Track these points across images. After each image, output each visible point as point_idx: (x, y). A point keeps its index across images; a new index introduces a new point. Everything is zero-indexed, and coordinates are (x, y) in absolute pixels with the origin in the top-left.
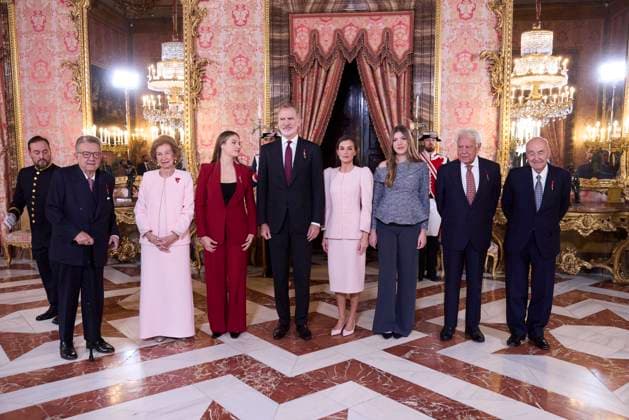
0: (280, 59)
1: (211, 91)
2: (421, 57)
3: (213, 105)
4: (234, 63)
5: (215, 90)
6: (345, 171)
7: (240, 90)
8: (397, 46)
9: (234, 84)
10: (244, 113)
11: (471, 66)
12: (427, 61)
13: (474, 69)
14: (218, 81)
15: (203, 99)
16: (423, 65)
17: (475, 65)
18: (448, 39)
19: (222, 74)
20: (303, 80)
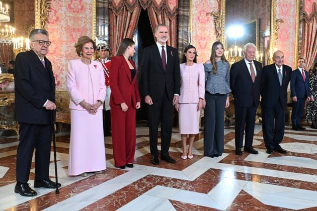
0: (104, 3)
1: (55, 18)
2: (183, 11)
3: (56, 27)
4: (72, 1)
5: (58, 18)
6: (190, 65)
7: (76, 19)
8: (170, 3)
9: (72, 15)
10: (78, 34)
11: (206, 18)
12: (186, 13)
13: (208, 20)
14: (60, 12)
15: (49, 23)
16: (184, 15)
17: (208, 18)
18: (195, 3)
19: (62, 8)
20: (116, 17)
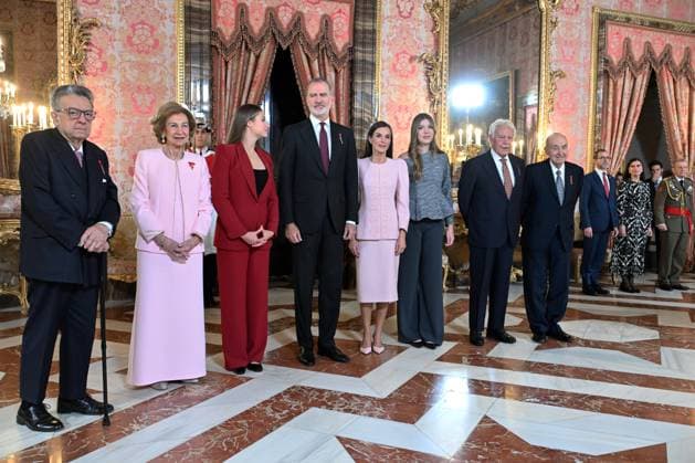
0: (201, 34)
1: (99, 65)
2: (364, 52)
3: (102, 83)
4: (134, 30)
5: (105, 64)
6: (379, 162)
7: (143, 68)
8: (337, 36)
9: (133, 59)
10: (148, 98)
11: (410, 68)
12: (368, 57)
13: (413, 71)
14: (110, 52)
15: (86, 74)
16: (364, 61)
17: (414, 67)
18: (388, 36)
19: (115, 43)
20: (226, 63)
